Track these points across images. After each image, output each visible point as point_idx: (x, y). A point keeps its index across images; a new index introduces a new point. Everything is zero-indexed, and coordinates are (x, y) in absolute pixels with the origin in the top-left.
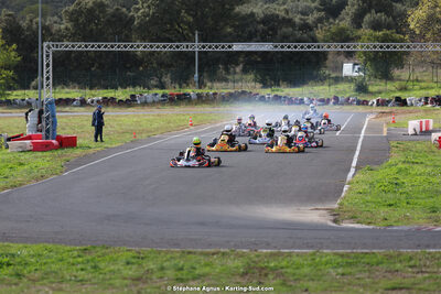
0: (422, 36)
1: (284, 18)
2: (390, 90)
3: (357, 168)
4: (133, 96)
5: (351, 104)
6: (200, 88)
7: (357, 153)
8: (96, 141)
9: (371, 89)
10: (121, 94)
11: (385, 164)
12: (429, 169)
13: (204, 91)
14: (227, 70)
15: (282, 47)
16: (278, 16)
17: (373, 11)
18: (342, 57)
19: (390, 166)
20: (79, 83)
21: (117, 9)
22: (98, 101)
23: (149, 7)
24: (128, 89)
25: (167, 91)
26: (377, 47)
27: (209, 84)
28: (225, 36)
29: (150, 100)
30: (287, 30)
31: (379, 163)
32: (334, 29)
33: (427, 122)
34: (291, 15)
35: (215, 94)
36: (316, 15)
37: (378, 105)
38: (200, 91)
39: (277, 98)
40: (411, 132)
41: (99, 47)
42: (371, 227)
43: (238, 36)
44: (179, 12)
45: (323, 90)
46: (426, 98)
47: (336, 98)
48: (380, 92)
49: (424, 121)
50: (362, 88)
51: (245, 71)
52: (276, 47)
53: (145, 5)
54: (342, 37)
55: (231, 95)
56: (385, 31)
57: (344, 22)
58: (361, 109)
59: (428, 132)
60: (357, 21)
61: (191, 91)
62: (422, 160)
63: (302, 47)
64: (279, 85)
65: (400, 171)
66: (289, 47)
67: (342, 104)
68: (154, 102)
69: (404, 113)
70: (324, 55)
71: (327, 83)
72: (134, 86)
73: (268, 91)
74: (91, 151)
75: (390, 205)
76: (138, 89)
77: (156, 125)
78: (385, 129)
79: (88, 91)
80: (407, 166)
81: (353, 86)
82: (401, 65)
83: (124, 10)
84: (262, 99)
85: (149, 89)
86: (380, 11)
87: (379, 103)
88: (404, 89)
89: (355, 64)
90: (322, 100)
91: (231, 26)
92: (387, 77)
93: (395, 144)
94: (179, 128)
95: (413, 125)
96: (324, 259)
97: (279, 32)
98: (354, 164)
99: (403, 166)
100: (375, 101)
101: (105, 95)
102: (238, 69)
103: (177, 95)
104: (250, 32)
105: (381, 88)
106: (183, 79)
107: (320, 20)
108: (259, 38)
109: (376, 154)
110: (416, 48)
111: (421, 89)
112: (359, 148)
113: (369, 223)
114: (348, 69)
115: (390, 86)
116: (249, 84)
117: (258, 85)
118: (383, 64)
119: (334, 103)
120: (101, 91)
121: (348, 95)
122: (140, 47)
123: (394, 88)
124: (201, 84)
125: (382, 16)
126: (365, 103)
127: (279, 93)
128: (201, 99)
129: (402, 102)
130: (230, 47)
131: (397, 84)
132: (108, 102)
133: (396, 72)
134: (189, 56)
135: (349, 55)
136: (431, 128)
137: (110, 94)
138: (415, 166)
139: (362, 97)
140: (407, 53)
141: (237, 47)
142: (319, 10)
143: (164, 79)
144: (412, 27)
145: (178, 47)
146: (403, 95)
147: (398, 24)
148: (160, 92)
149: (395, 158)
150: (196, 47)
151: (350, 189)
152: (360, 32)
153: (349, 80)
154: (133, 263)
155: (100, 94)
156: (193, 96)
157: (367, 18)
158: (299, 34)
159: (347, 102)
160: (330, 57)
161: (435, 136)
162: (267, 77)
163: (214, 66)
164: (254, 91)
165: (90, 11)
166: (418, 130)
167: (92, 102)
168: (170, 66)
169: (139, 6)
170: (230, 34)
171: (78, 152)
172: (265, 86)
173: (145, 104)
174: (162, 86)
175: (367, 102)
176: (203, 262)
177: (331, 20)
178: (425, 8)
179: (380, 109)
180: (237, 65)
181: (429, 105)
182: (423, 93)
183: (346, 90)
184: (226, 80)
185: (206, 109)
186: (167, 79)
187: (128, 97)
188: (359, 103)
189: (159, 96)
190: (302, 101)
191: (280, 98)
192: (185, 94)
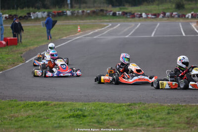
4: (29, 14)
5: (174, 17)
6: (72, 8)
9: (186, 6)
10: (21, 13)
22: (6, 17)
24: (25, 9)
25: (50, 10)
29: (40, 16)
35: (83, 12)
39: (125, 14)
45: (154, 8)
47: (164, 13)
48: (192, 9)
50: (180, 6)
55: (94, 12)
64: (124, 6)
67: (168, 17)
68: (43, 17)
72: (28, 7)
73: (118, 9)
76: (31, 9)
81: (174, 6)
85: (39, 9)
87: (193, 17)
90: (155, 15)
100: (190, 15)
101: (10, 13)
103: (58, 13)
105: (193, 6)
117: (110, 6)
119: (163, 17)
120: (7, 11)
124: (72, 6)
126: (183, 16)
127: (126, 11)
128: (74, 16)
137: (14, 12)
139: (181, 13)
143: (46, 3)
156: (69, 13)
159: (171, 16)
164: (109, 9)
173: (37, 19)
174: (45, 7)
175: (184, 16)
187: (25, 14)
188: (179, 16)
189: (46, 14)
190: (141, 16)
191: (126, 13)
192: (63, 12)
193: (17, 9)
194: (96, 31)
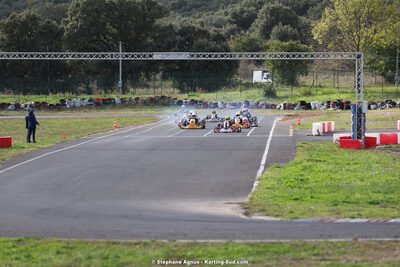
0: (325, 46)
1: (199, 30)
2: (295, 94)
3: (266, 166)
4: (63, 101)
5: (260, 108)
6: (123, 93)
7: (266, 152)
8: (30, 142)
9: (278, 94)
10: (52, 99)
11: (292, 162)
12: (331, 167)
13: (127, 96)
14: (148, 77)
15: (198, 56)
16: (194, 28)
17: (280, 23)
18: (252, 65)
19: (296, 164)
20: (14, 89)
21: (49, 22)
22: (31, 106)
23: (77, 20)
24: (58, 95)
25: (93, 96)
26: (284, 56)
27: (132, 90)
28: (146, 46)
29: (78, 104)
30: (202, 41)
31: (287, 161)
32: (244, 39)
33: (329, 124)
34: (206, 27)
35: (137, 99)
36: (229, 27)
37: (285, 109)
38: (123, 96)
39: (193, 102)
40: (314, 133)
41: (32, 56)
42: (278, 219)
43: (158, 47)
44: (104, 24)
45: (236, 95)
46: (329, 102)
47: (247, 103)
48: (287, 97)
49: (326, 123)
50: (270, 93)
51: (164, 78)
52: (192, 56)
53: (74, 18)
54: (252, 47)
55: (152, 100)
56: (291, 42)
57: (254, 33)
58: (269, 112)
59: (330, 133)
60: (266, 32)
61: (116, 96)
62: (325, 158)
63: (216, 56)
64: (195, 91)
65: (305, 168)
66: (204, 56)
67: (253, 108)
68: (82, 106)
69: (308, 116)
70: (236, 63)
71: (238, 88)
72: (64, 92)
73: (185, 96)
74: (25, 151)
75: (296, 199)
76: (67, 94)
77: (83, 127)
78: (291, 130)
79: (21, 96)
80: (311, 163)
81: (262, 91)
82: (305, 73)
83: (54, 22)
84: (180, 103)
85: (77, 94)
86: (287, 24)
87: (286, 107)
88: (308, 94)
89: (264, 72)
90: (234, 105)
91: (152, 38)
92: (293, 83)
93: (300, 144)
94: (105, 130)
95: (317, 126)
96: (236, 249)
97: (195, 42)
98: (263, 162)
99: (308, 164)
100: (282, 105)
101: (37, 100)
102: (158, 77)
103: (103, 100)
104: (169, 42)
105: (288, 93)
106: (108, 85)
107: (232, 32)
108: (177, 48)
109: (283, 153)
110: (319, 57)
111: (324, 94)
112: (267, 148)
113: (277, 216)
114: (258, 76)
115: (296, 91)
116: (168, 90)
117: (177, 91)
118: (289, 72)
120: (34, 96)
121: (257, 100)
122: (69, 57)
123: (299, 94)
124: (125, 90)
125: (288, 28)
126: (273, 107)
127: (196, 98)
128: (124, 104)
129: (306, 106)
130: (150, 56)
131: (302, 89)
132: (40, 106)
133: (301, 79)
134: (114, 65)
135: (259, 63)
136: (333, 129)
137: (42, 99)
138: (318, 163)
139: (270, 102)
140: (312, 62)
141: (157, 56)
142: (231, 23)
143: (91, 85)
144: (315, 38)
145: (103, 56)
146: (307, 99)
147: (304, 35)
148: (87, 97)
149: (301, 156)
150: (120, 56)
151: (259, 185)
152: (268, 43)
153: (258, 86)
154: (63, 253)
155: (32, 99)
156: (118, 101)
157: (275, 29)
158: (213, 44)
159: (257, 106)
160: (241, 65)
161: (336, 137)
162: (185, 84)
163: (136, 73)
164: (173, 96)
165: (24, 23)
166: (321, 131)
167: (26, 106)
168: (96, 74)
169: (69, 19)
170: (151, 44)
171: (12, 152)
172: (183, 91)
173: (73, 108)
174: (89, 92)
175: (275, 106)
176: (126, 252)
177: (242, 32)
178: (327, 20)
179: (287, 112)
180: (157, 72)
181: (331, 109)
182: (326, 98)
183: (256, 95)
184: (147, 86)
185: (129, 112)
186: (94, 86)
187: (59, 102)
188: (268, 107)
189: (86, 101)
190: (216, 105)
191: (196, 102)
192: (110, 99)
193: (48, 94)
194: (140, 127)
